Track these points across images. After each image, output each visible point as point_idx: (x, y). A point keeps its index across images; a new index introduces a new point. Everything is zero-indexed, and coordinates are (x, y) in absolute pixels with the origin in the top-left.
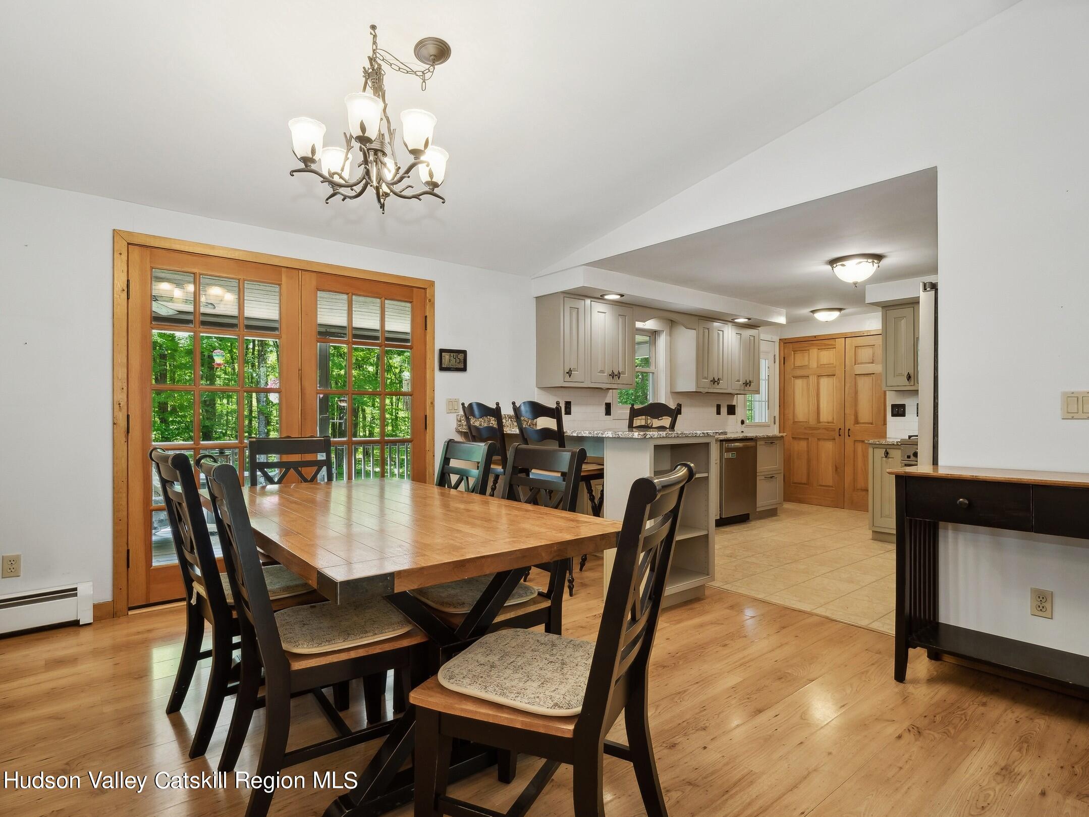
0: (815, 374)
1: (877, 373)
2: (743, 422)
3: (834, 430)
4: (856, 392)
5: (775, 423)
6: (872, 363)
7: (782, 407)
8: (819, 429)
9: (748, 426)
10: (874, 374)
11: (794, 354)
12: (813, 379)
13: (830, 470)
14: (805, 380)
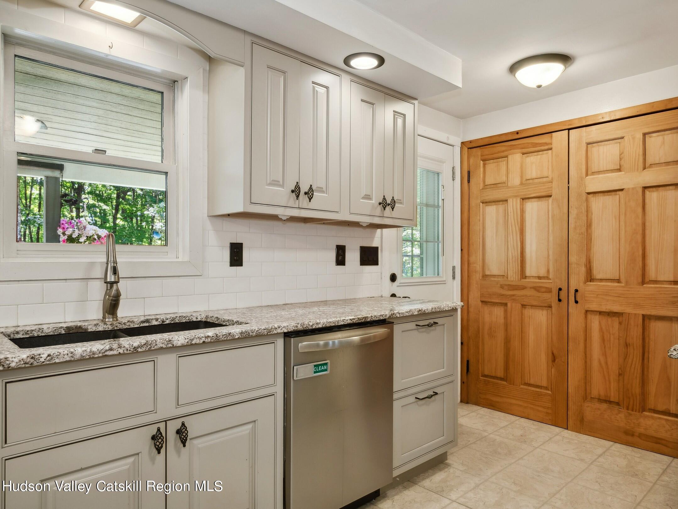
0: (516, 196)
1: (629, 189)
2: (393, 278)
3: (549, 291)
4: (589, 225)
5: (454, 278)
6: (619, 170)
7: (465, 251)
8: (524, 288)
9: (402, 285)
10: (622, 190)
11: (484, 165)
12: (514, 204)
13: (543, 359)
14: (501, 207)
